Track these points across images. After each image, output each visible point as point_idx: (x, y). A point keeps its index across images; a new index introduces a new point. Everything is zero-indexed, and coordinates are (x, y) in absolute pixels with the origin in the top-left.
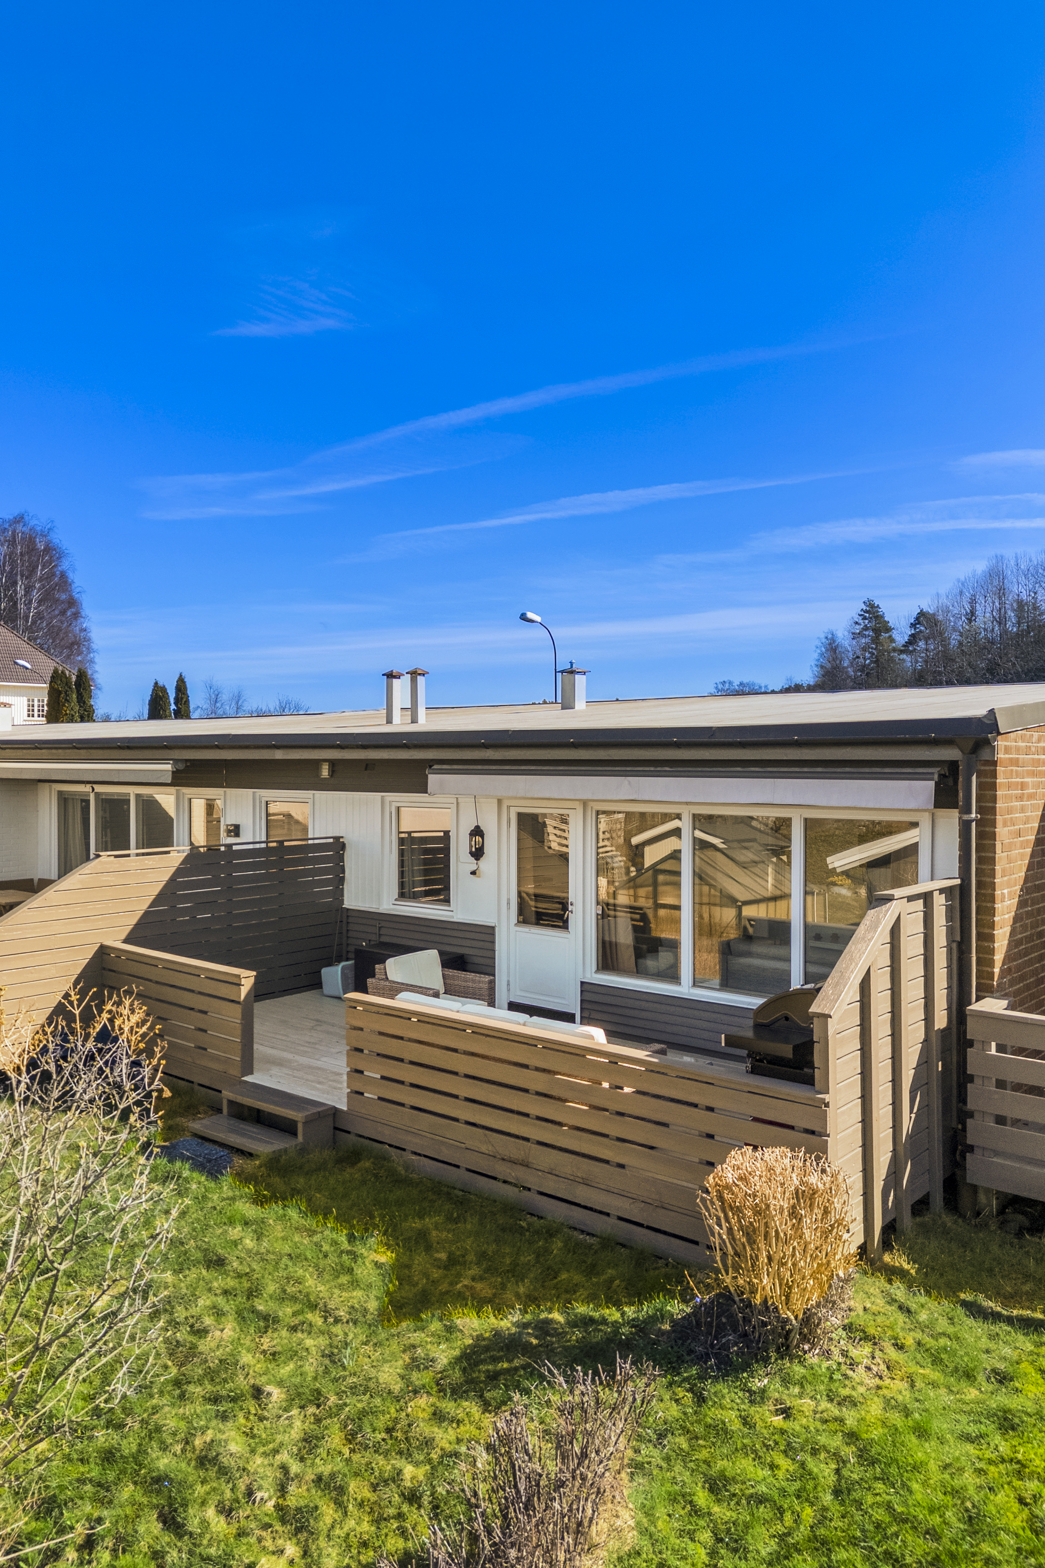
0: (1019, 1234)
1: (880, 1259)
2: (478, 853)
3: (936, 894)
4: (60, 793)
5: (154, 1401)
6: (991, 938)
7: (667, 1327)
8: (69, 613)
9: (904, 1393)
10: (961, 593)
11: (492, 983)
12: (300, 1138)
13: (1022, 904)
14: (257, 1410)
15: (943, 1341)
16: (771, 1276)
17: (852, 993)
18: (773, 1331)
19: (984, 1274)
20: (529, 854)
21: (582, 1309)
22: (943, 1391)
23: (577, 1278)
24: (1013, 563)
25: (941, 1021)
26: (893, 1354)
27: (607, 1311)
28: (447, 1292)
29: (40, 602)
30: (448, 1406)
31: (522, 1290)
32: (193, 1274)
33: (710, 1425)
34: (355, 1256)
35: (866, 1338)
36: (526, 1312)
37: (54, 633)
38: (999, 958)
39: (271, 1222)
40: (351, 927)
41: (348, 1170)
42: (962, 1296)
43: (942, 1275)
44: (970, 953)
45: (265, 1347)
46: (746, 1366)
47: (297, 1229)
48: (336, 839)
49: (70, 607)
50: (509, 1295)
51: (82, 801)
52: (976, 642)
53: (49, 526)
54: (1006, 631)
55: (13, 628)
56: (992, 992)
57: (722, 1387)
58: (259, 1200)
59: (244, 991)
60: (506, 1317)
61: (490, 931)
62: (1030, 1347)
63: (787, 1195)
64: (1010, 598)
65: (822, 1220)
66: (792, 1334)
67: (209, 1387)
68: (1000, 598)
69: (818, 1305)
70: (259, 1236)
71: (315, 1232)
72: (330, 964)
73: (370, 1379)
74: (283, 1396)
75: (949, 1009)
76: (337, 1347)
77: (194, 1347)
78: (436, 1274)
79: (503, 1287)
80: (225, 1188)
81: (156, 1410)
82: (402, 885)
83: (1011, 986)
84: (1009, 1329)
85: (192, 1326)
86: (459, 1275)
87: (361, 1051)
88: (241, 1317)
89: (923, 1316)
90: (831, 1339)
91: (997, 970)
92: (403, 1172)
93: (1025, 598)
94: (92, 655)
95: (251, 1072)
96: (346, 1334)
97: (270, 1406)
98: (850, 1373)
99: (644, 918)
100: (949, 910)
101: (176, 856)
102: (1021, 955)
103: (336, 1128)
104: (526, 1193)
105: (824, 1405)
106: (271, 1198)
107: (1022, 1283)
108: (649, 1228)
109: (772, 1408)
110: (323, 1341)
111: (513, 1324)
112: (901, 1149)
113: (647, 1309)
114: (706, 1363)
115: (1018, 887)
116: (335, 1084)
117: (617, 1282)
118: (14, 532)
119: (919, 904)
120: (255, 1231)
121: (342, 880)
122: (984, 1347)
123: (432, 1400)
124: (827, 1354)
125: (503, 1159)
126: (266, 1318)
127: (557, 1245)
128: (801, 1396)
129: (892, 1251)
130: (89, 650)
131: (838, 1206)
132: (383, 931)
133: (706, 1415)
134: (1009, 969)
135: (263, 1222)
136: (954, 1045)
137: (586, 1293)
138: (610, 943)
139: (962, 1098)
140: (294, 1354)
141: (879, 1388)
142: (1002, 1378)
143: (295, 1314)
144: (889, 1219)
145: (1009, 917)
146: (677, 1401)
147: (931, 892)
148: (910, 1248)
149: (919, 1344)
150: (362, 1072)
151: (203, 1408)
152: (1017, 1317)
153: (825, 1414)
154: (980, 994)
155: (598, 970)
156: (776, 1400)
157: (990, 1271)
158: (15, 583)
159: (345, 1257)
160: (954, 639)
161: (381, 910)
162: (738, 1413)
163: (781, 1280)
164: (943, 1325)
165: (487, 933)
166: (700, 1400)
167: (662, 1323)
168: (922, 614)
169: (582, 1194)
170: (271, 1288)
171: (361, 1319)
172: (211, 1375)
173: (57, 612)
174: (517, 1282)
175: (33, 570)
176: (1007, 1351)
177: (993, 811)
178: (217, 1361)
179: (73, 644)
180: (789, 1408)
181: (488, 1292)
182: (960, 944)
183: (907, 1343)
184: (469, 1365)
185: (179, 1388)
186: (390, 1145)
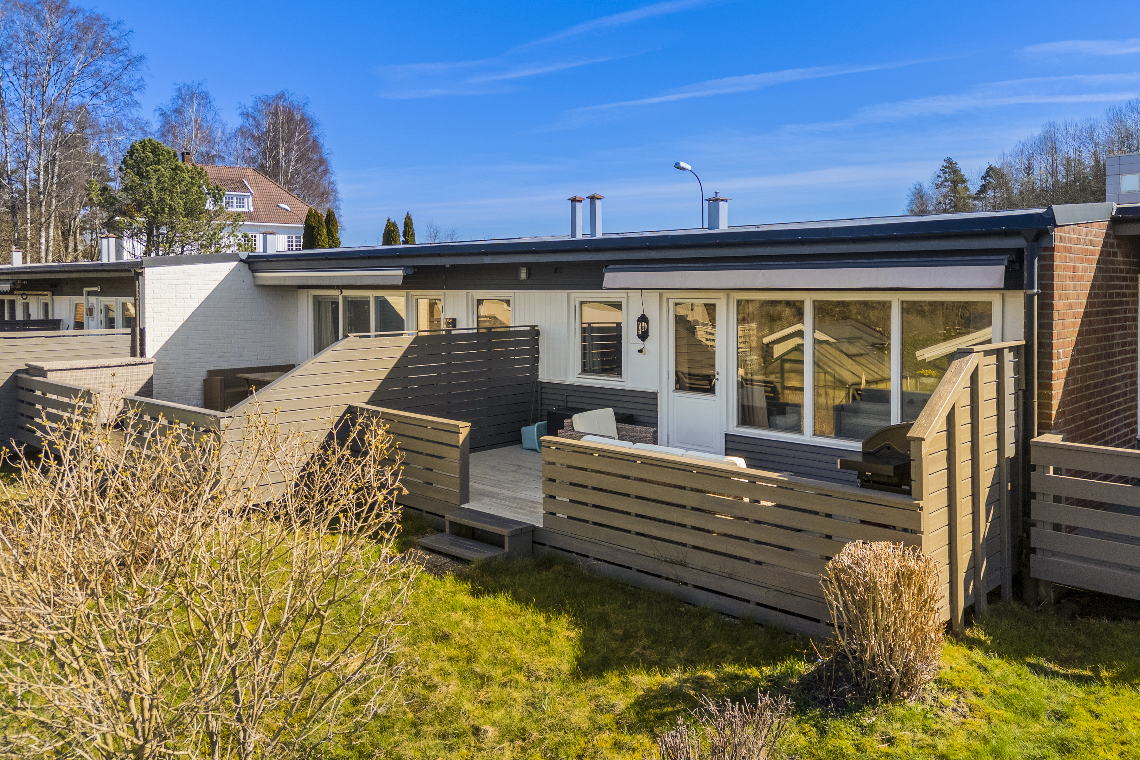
0: (1072, 617)
1: (963, 633)
2: (644, 336)
3: (1006, 351)
4: (315, 297)
5: (396, 738)
6: (1050, 387)
7: (795, 680)
8: (320, 170)
9: (983, 727)
10: (1022, 151)
11: (656, 432)
12: (507, 549)
13: (1073, 362)
14: (476, 743)
15: (1013, 691)
16: (878, 639)
17: (940, 423)
18: (879, 681)
19: (1044, 644)
20: (684, 342)
21: (729, 669)
22: (1014, 726)
23: (724, 647)
24: (1062, 127)
25: (1010, 451)
26: (974, 700)
27: (749, 670)
28: (623, 658)
29: (297, 162)
30: (626, 738)
31: (682, 655)
32: (424, 646)
33: (830, 751)
34: (550, 632)
35: (953, 689)
36: (686, 671)
37: (308, 185)
38: (1055, 402)
39: (485, 608)
40: (544, 396)
41: (544, 573)
42: (1028, 660)
43: (1011, 645)
44: (1033, 399)
45: (482, 698)
46: (858, 708)
47: (505, 613)
48: (533, 327)
49: (320, 165)
50: (671, 659)
51: (333, 303)
52: (1033, 190)
53: (304, 102)
54: (1057, 181)
55: (276, 181)
56: (1050, 429)
57: (840, 723)
58: (475, 593)
59: (462, 438)
60: (670, 675)
61: (652, 396)
62: (1082, 695)
63: (890, 574)
64: (1060, 157)
65: (918, 595)
66: (895, 683)
67: (438, 727)
68: (1052, 155)
69: (915, 659)
70: (475, 618)
71: (519, 616)
72: (528, 425)
73: (564, 720)
74: (497, 733)
75: (1016, 443)
76: (538, 698)
77: (425, 698)
78: (614, 645)
79: (667, 653)
80: (448, 585)
81: (397, 744)
82: (584, 364)
83: (1065, 426)
84: (1065, 682)
85: (424, 683)
86: (632, 646)
87: (554, 481)
88: (462, 677)
89: (997, 673)
90: (924, 689)
91: (1054, 412)
92: (587, 574)
93: (1072, 155)
94: (337, 203)
95: (468, 502)
96: (545, 688)
97: (486, 740)
98: (941, 713)
99: (774, 390)
100: (1017, 365)
101: (406, 339)
102: (1073, 402)
103: (534, 542)
104: (685, 587)
105: (920, 735)
106: (484, 591)
107: (1075, 651)
108: (781, 611)
109: (880, 739)
110: (527, 694)
111: (676, 680)
112: (979, 550)
113: (780, 669)
114: (826, 706)
115: (1071, 349)
116: (533, 509)
117: (756, 649)
118: (277, 107)
119: (993, 359)
120: (473, 615)
121: (537, 360)
122: (1046, 695)
123: (612, 735)
124: (922, 700)
125: (666, 561)
126: (482, 677)
127: (709, 623)
128: (902, 729)
129: (972, 627)
130: (336, 199)
131: (931, 585)
132: (570, 399)
133: (826, 744)
134: (1064, 412)
135: (479, 609)
136: (1021, 471)
137: (731, 658)
138: (748, 406)
139: (1027, 513)
140: (504, 703)
141: (963, 723)
142: (1060, 717)
143: (504, 675)
144: (970, 603)
145: (1064, 371)
146: (804, 734)
147: (1002, 349)
148: (986, 625)
149: (994, 692)
150: (554, 497)
151: (434, 743)
152: (1071, 674)
153: (921, 743)
154: (1041, 431)
155: (738, 425)
156: (883, 733)
157: (1050, 641)
158: (277, 146)
159: (543, 633)
160: (1016, 188)
161: (568, 382)
162: (852, 742)
163: (886, 642)
164: (1012, 679)
165: (652, 397)
166: (823, 732)
167: (792, 678)
168: (990, 169)
169: (728, 586)
170: (486, 655)
171: (556, 678)
172: (440, 718)
173: (310, 169)
174: (678, 650)
175: (292, 135)
176: (1063, 697)
177: (1051, 287)
178: (444, 709)
179: (323, 194)
180: (893, 738)
181: (655, 657)
182: (1025, 392)
183: (985, 692)
184: (642, 709)
185: (415, 728)
186: (577, 554)
